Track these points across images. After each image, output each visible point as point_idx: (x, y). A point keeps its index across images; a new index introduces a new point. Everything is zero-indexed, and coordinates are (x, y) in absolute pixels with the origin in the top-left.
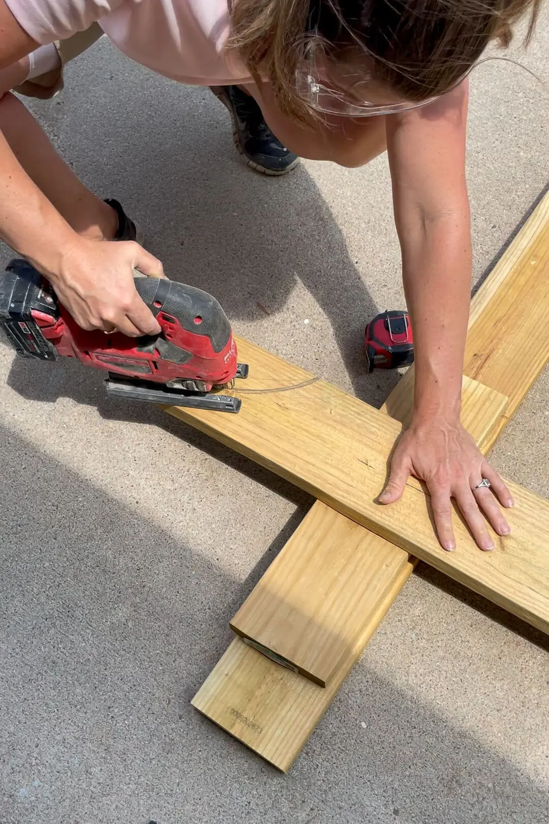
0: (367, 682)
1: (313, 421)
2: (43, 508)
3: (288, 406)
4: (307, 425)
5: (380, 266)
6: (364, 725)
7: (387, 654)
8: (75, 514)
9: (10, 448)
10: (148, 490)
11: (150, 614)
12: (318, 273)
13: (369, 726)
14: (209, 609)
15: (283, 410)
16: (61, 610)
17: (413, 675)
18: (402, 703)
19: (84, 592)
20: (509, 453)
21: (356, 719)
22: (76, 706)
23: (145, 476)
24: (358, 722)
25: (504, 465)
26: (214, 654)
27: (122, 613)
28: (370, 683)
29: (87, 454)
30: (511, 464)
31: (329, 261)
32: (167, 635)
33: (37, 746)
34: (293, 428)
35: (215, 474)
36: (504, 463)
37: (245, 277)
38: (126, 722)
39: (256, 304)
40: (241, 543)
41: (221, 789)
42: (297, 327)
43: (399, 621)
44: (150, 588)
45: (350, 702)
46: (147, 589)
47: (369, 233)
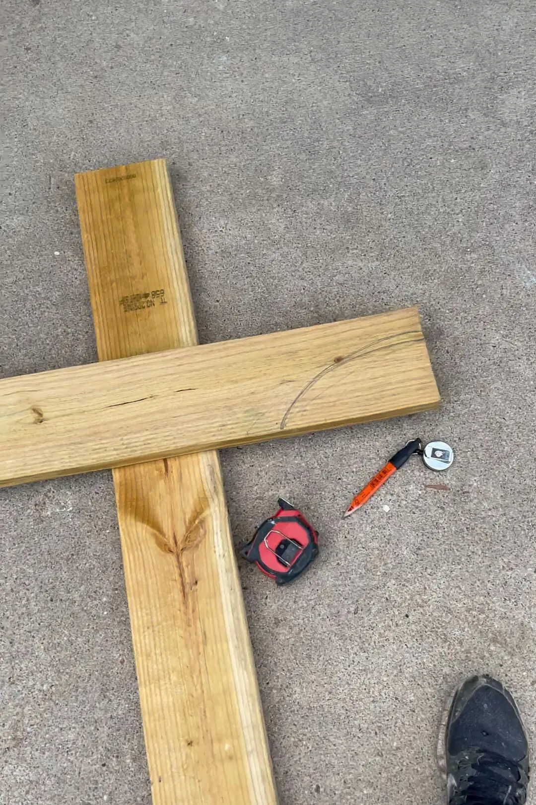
0: (76, 278)
1: (252, 390)
2: (408, 189)
3: (284, 386)
4: (253, 383)
5: (382, 631)
6: (57, 253)
7: (77, 305)
8: (380, 204)
9: (486, 202)
10: (350, 263)
11: (256, 194)
12: (429, 571)
13: (54, 257)
14: (221, 231)
15: (284, 380)
16: (317, 149)
17: (50, 307)
18: (43, 285)
19: (313, 169)
20: (108, 531)
21: (64, 252)
22: (243, 115)
23: (364, 269)
24: (62, 252)
25: (104, 517)
26: (189, 210)
27: (275, 180)
28: (74, 280)
29: (425, 247)
30: (100, 523)
31: (435, 595)
32: (231, 194)
33: (242, 81)
34: (263, 372)
35: (316, 315)
36: (106, 519)
37: (491, 506)
38: (204, 134)
39: (449, 486)
40: (245, 287)
41: (113, 153)
42: (389, 497)
43: (87, 332)
44: (273, 208)
45: (77, 258)
46: (275, 205)
47: (431, 665)
